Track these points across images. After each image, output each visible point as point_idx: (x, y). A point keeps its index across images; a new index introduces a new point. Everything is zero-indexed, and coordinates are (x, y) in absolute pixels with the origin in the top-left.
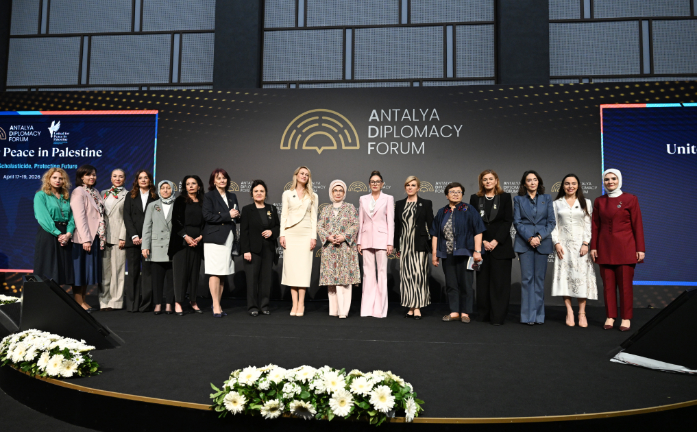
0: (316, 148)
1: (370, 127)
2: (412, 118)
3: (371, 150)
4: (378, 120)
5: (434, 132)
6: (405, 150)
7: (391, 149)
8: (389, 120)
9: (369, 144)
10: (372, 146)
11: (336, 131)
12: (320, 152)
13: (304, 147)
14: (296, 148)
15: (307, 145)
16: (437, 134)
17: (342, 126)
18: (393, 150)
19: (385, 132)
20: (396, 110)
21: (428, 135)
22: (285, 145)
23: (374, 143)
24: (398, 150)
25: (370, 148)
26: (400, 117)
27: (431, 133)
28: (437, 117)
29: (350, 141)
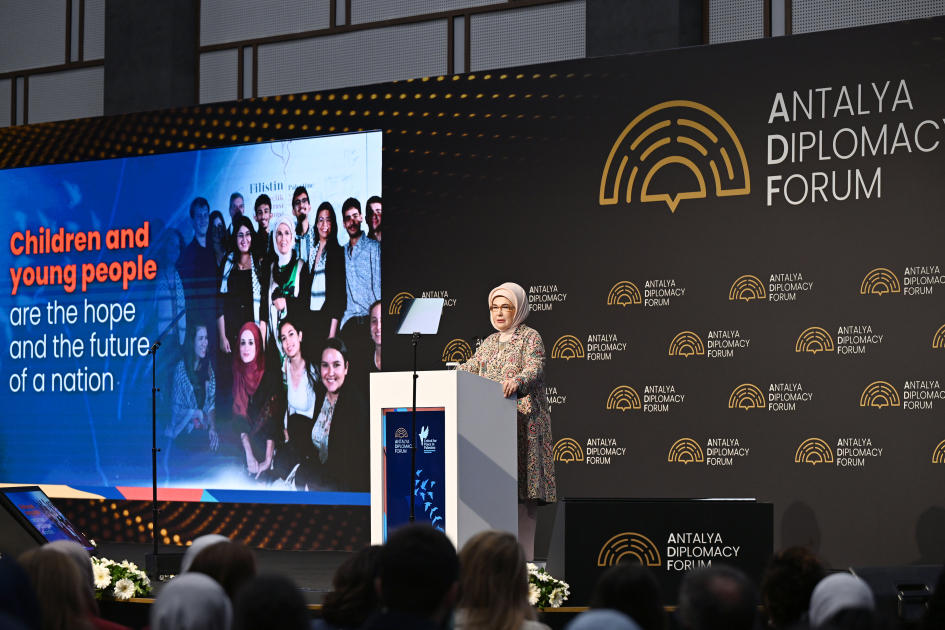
0: (666, 197)
1: (771, 138)
2: (856, 110)
3: (773, 194)
4: (787, 119)
5: (904, 139)
6: (841, 191)
7: (814, 189)
8: (810, 116)
9: (770, 179)
10: (775, 184)
11: (704, 152)
12: (673, 206)
13: (645, 198)
14: (629, 200)
15: (649, 193)
16: (907, 144)
17: (715, 139)
18: (817, 192)
19: (802, 148)
20: (823, 90)
21: (889, 149)
22: (609, 194)
23: (779, 178)
24: (828, 191)
25: (771, 191)
26: (831, 107)
27: (895, 145)
28: (909, 101)
29: (731, 176)
